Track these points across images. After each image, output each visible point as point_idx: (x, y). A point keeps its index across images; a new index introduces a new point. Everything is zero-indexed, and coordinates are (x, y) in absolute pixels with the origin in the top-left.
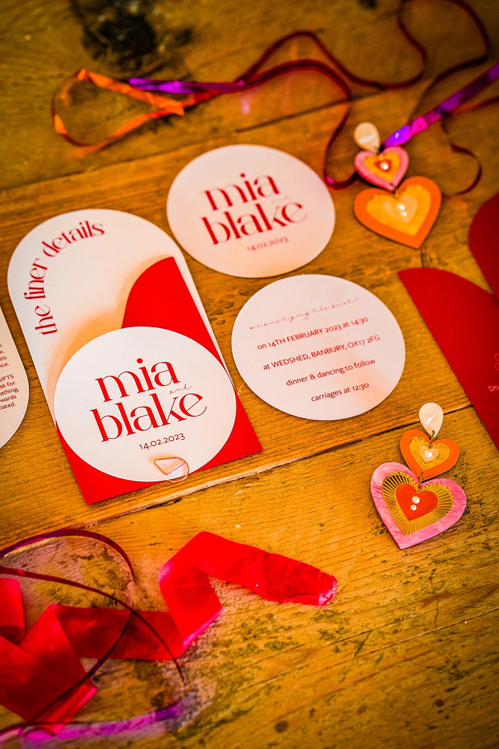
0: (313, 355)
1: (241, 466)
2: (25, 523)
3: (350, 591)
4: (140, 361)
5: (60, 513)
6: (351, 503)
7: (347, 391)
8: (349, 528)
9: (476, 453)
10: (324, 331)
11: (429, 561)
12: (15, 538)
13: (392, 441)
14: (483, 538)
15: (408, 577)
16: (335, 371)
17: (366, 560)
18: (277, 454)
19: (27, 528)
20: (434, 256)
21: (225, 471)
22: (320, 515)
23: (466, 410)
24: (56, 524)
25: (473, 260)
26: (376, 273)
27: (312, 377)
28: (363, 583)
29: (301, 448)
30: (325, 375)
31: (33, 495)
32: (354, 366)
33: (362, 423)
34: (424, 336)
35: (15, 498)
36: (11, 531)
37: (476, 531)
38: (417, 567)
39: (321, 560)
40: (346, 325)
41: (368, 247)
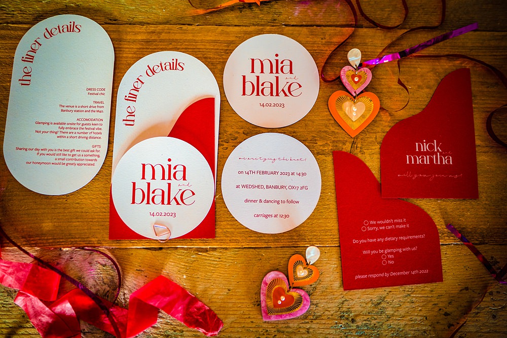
0: (267, 187)
1: (200, 242)
2: (77, 237)
3: (227, 332)
4: (169, 160)
5: (97, 238)
6: (250, 283)
7: (276, 216)
8: (243, 297)
9: (328, 275)
10: (279, 173)
11: (275, 329)
12: (70, 243)
13: (287, 253)
14: (308, 326)
15: (260, 335)
16: (275, 202)
17: (243, 318)
18: (221, 241)
19: (77, 240)
20: (359, 145)
21: (190, 243)
22: (230, 284)
23: (334, 248)
24: (92, 242)
25: (378, 156)
26: (324, 146)
27: (261, 201)
28: (235, 330)
29: (236, 242)
30: (268, 202)
31: (86, 222)
32: (286, 202)
33: (276, 238)
34: (331, 195)
35: (77, 220)
36: (69, 238)
37: (306, 321)
38: (267, 331)
39: (220, 310)
40: (293, 174)
41: (326, 126)
